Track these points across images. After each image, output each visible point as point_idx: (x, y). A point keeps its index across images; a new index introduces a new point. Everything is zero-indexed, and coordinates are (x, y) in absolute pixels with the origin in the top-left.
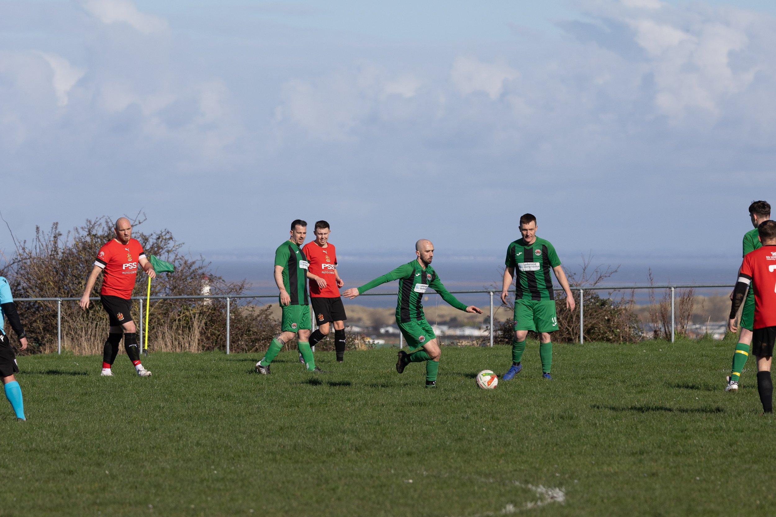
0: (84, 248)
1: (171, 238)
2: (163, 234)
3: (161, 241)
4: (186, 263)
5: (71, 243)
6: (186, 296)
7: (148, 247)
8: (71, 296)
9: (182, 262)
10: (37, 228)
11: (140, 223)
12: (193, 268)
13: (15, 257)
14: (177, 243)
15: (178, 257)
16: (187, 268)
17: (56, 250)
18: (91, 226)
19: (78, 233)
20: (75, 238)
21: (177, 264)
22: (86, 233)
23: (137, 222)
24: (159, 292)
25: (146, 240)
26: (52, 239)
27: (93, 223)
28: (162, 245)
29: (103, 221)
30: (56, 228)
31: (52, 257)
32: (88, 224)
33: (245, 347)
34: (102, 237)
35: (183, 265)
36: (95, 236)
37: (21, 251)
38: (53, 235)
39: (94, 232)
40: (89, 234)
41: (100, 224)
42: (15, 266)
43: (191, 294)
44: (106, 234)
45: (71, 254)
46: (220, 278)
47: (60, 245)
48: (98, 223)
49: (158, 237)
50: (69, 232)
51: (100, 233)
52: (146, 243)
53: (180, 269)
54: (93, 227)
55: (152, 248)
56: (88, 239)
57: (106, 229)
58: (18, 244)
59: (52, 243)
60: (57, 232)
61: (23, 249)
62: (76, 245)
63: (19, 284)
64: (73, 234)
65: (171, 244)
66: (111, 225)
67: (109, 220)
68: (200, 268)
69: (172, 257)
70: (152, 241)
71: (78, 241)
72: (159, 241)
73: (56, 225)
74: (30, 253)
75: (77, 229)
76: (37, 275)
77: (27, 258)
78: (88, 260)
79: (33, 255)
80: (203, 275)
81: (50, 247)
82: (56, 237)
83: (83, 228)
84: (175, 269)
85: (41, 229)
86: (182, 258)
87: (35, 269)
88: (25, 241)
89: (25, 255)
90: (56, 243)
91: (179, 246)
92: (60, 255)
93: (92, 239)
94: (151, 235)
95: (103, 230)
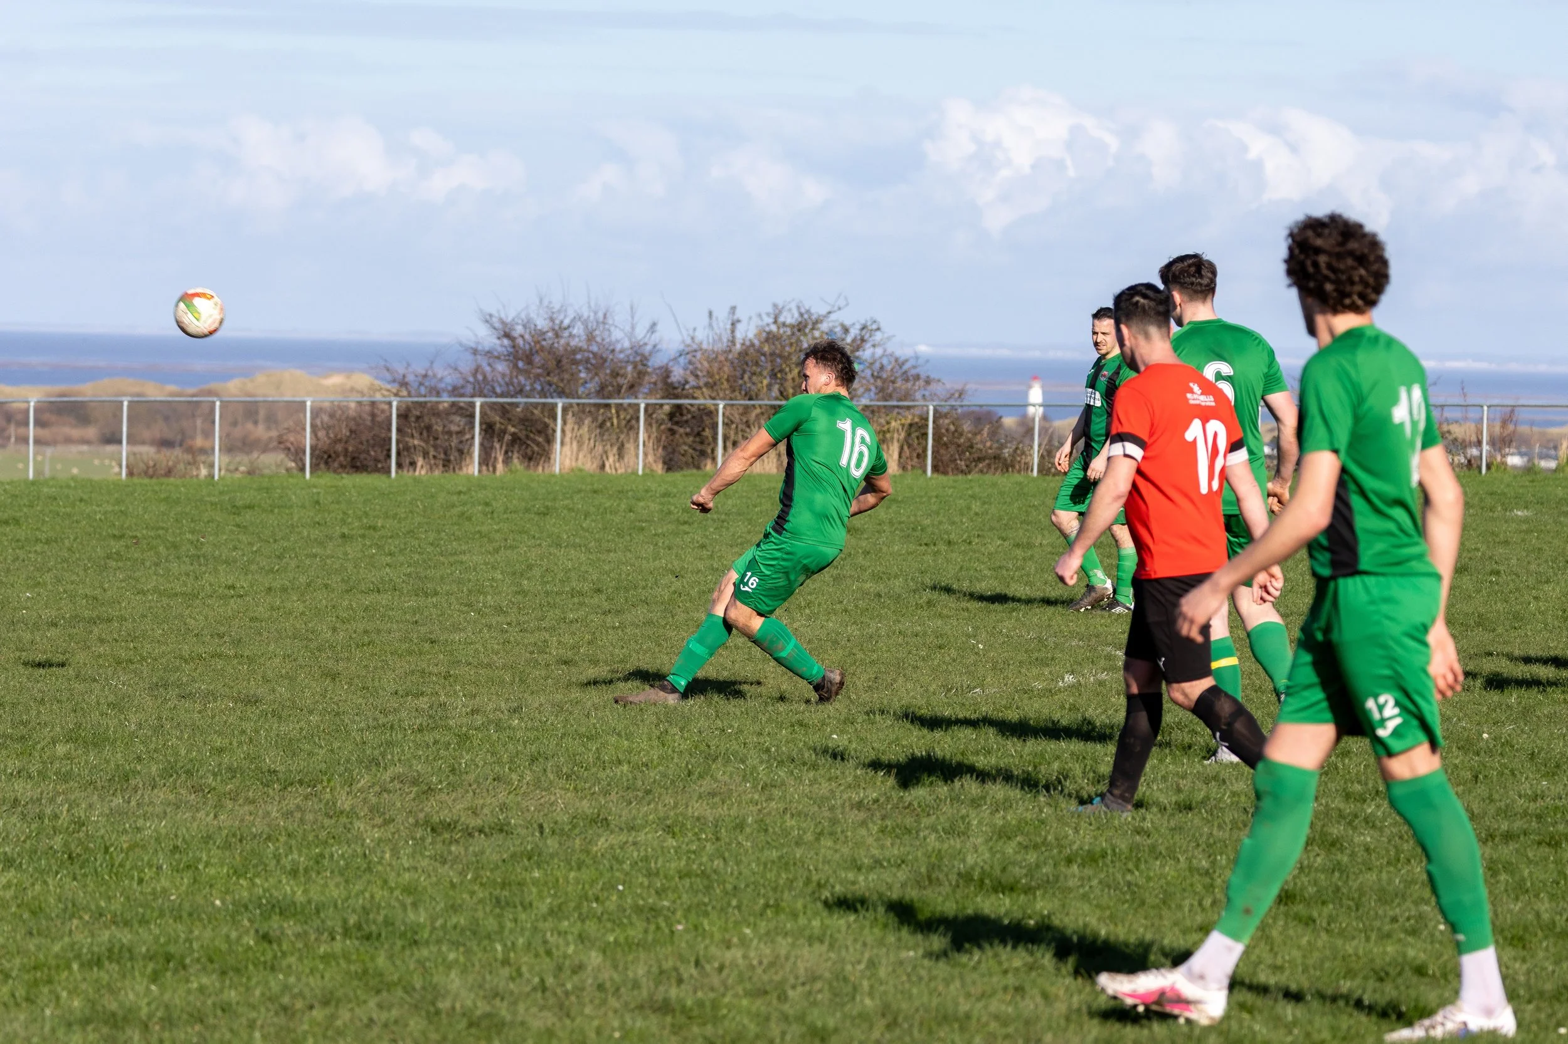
0: (767, 340)
2: (870, 322)
4: (897, 360)
5: (751, 335)
6: (895, 403)
8: (751, 399)
9: (893, 360)
10: (710, 314)
11: (839, 309)
12: (905, 367)
13: (682, 347)
14: (886, 335)
16: (898, 367)
17: (733, 342)
18: (777, 311)
19: (762, 319)
20: (757, 327)
21: (885, 361)
22: (771, 320)
23: (836, 308)
24: (862, 396)
25: (846, 330)
26: (729, 326)
27: (780, 307)
28: (866, 337)
29: (793, 306)
30: (734, 313)
31: (728, 350)
32: (775, 308)
33: (964, 467)
34: (792, 326)
35: (893, 363)
36: (784, 324)
37: (689, 341)
38: (730, 322)
39: (781, 319)
40: (775, 322)
41: (790, 310)
42: (682, 360)
43: (900, 400)
44: (797, 322)
45: (752, 345)
46: (939, 381)
47: (739, 335)
48: (787, 308)
49: (863, 325)
50: (750, 318)
51: (789, 321)
53: (889, 368)
54: (780, 312)
55: (854, 340)
56: (774, 328)
57: (796, 315)
58: (685, 333)
59: (729, 332)
60: (735, 317)
61: (693, 338)
62: (758, 335)
63: (687, 382)
64: (756, 321)
65: (878, 336)
66: (803, 310)
67: (800, 305)
68: (914, 367)
69: (879, 351)
70: (854, 332)
71: (761, 330)
72: (864, 332)
73: (733, 309)
74: (701, 343)
75: (760, 316)
76: (708, 372)
77: (696, 351)
78: (772, 354)
79: (705, 346)
80: (917, 377)
81: (726, 337)
82: (733, 324)
83: (768, 314)
84: (882, 368)
85: (715, 314)
86: (891, 355)
87: (706, 364)
88: (695, 329)
89: (695, 347)
90: (733, 331)
91: (889, 339)
92: (738, 346)
93: (778, 328)
94: (853, 325)
95: (793, 317)
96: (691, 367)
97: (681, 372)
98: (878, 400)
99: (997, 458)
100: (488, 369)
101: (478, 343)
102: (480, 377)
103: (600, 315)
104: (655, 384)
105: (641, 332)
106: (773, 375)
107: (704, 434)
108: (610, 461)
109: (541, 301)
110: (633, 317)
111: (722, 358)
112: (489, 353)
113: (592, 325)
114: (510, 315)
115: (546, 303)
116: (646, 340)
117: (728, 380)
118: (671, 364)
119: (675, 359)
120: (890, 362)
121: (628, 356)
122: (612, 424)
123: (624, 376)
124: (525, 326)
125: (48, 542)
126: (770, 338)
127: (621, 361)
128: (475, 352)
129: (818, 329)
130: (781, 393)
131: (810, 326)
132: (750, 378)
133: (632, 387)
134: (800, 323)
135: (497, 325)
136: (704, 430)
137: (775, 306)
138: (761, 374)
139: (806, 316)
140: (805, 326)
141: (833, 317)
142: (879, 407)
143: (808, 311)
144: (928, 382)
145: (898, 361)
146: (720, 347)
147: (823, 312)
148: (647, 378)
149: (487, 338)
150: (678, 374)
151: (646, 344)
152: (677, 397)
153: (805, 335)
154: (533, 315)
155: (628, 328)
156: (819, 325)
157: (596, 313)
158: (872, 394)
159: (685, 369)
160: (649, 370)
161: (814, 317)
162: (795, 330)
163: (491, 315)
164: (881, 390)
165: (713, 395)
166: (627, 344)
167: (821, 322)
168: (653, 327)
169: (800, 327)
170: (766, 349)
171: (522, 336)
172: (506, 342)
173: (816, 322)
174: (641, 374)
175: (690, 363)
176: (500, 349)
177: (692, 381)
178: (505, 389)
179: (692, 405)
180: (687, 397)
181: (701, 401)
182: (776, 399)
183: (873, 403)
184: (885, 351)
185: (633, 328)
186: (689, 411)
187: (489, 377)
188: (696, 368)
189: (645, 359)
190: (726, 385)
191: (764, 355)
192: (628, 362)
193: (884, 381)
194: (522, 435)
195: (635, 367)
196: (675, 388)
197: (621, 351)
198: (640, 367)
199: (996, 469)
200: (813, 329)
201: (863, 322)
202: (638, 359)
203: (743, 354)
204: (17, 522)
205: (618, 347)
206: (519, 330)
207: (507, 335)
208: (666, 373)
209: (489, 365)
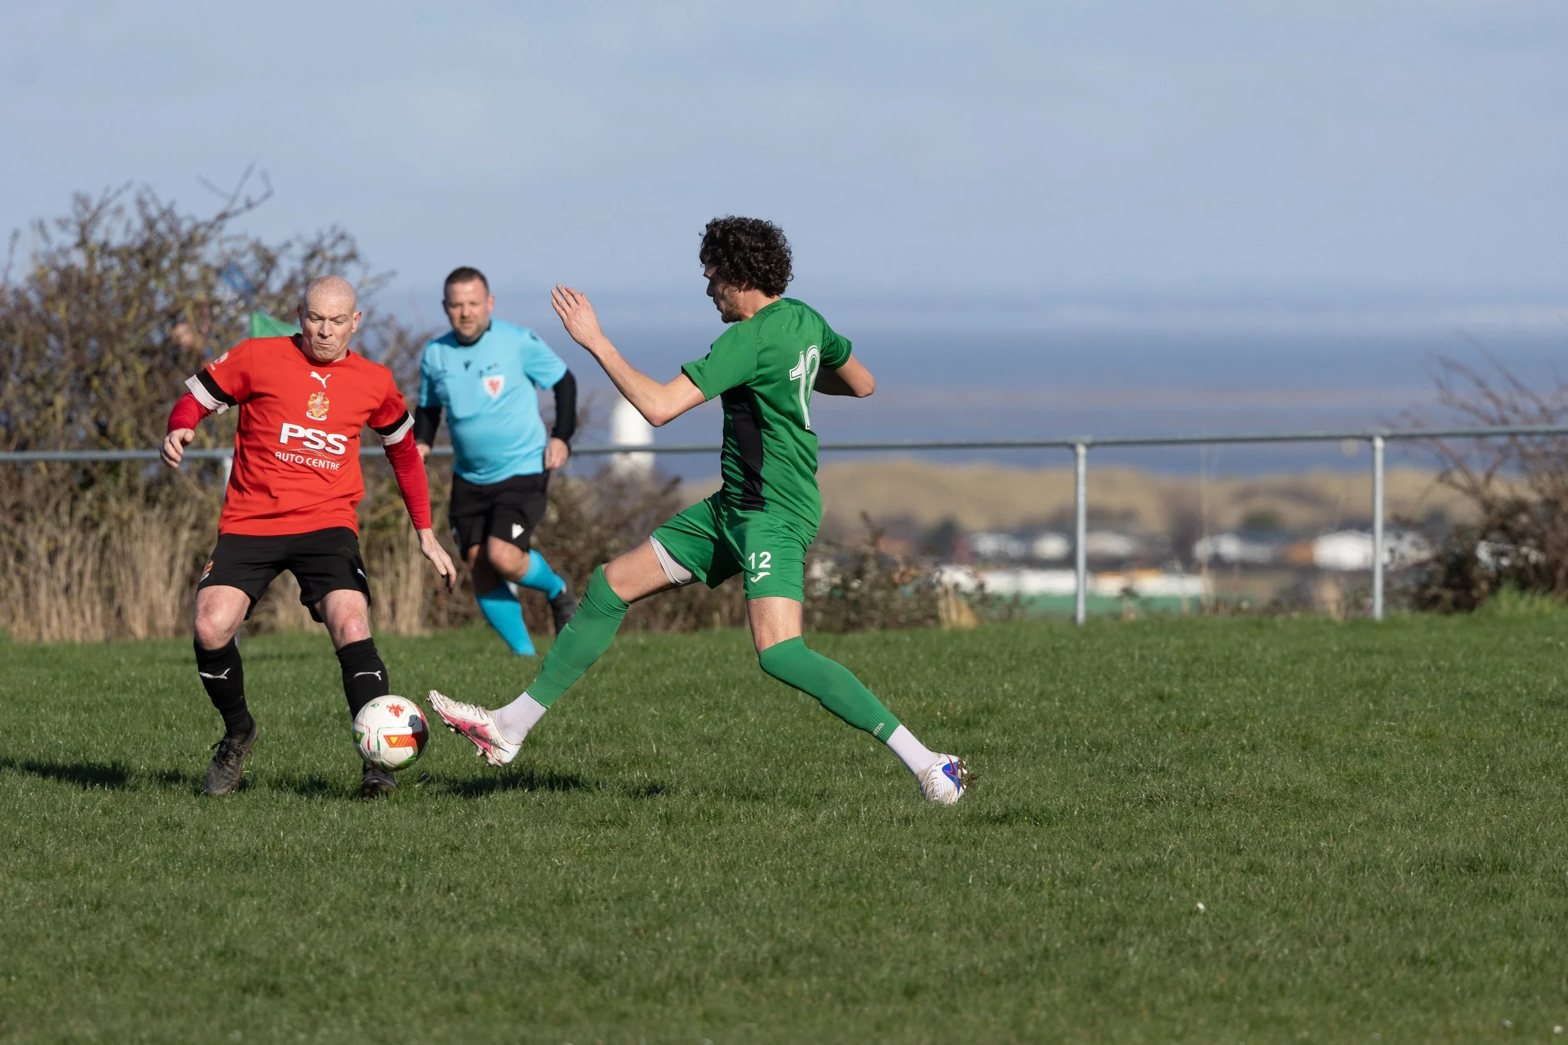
0: (63, 289)
1: (352, 256)
2: (327, 242)
3: (320, 267)
4: (401, 337)
7: (276, 284)
8: (23, 447)
9: (390, 336)
11: (249, 205)
14: (373, 273)
15: (376, 318)
16: (404, 355)
18: (87, 216)
19: (46, 238)
20: (35, 256)
21: (371, 341)
22: (70, 239)
23: (240, 204)
25: (268, 261)
27: (94, 205)
29: (128, 200)
32: (80, 208)
34: (125, 254)
36: (105, 248)
39: (98, 236)
40: (83, 243)
41: (119, 211)
44: (138, 243)
45: (25, 307)
48: (112, 206)
49: (308, 251)
50: (16, 235)
51: (118, 239)
52: (268, 273)
54: (95, 218)
56: (79, 259)
57: (138, 224)
62: (38, 279)
64: (30, 243)
66: (153, 212)
67: (147, 197)
70: (287, 266)
75: (41, 227)
78: (77, 328)
83: (62, 224)
86: (387, 323)
93: (91, 258)
94: (288, 245)
95: (127, 230)
106: (81, 385)
120: (384, 344)
126: (70, 285)
129: (195, 259)
130: (103, 429)
131: (174, 254)
134: (147, 244)
138: (47, 381)
139: (161, 227)
140: (162, 252)
141: (232, 227)
143: (167, 213)
147: (207, 214)
153: (160, 275)
156: (199, 250)
161: (185, 227)
162: (136, 266)
167: (204, 240)
169: (148, 255)
170: (60, 314)
173: (189, 243)
182: (91, 444)
184: (370, 313)
191: (55, 329)
199: (672, 616)
200: (181, 260)
201: (311, 237)
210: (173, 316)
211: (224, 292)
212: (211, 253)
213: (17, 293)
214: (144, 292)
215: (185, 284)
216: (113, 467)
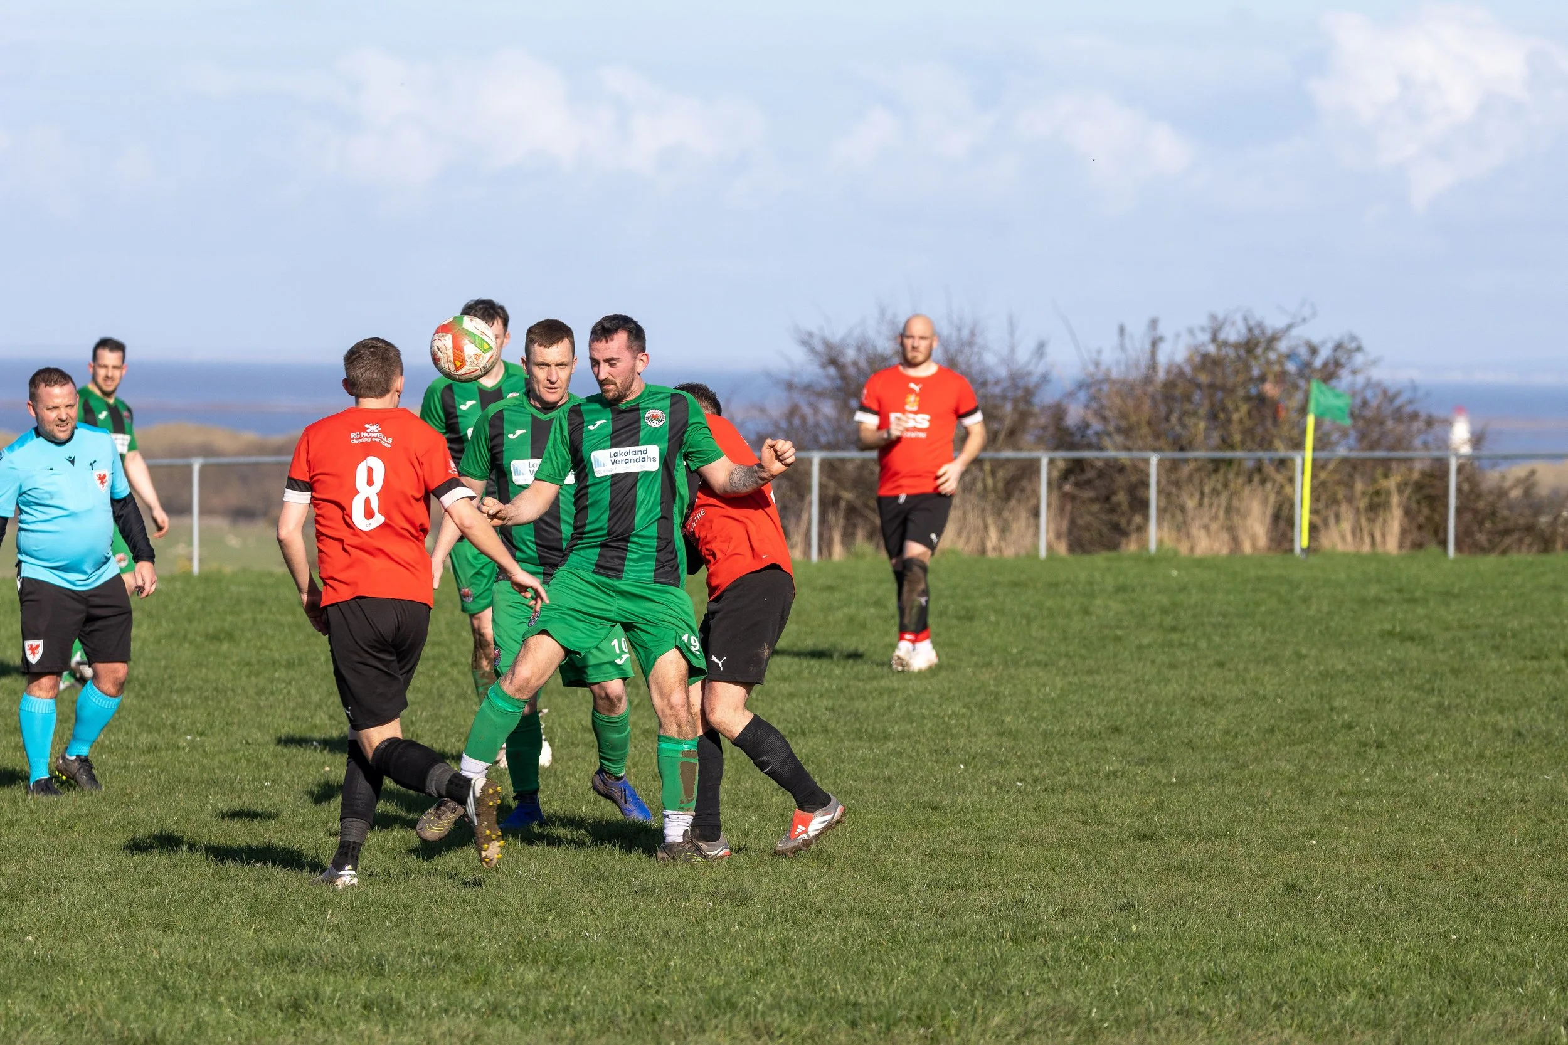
0: (1204, 364)
1: (1359, 349)
2: (1345, 341)
3: (1342, 354)
4: (1385, 392)
5: (1180, 357)
7: (1318, 363)
8: (1182, 449)
9: (1379, 391)
10: (1122, 330)
11: (1304, 320)
12: (1398, 402)
13: (1081, 377)
14: (1370, 358)
15: (1371, 382)
16: (1387, 402)
17: (1153, 366)
18: (1217, 325)
19: (1194, 336)
20: (1188, 347)
21: (1369, 394)
22: (1205, 337)
23: (1299, 320)
24: (1337, 443)
25: (1314, 351)
26: (1148, 346)
27: (1220, 320)
28: (1343, 360)
29: (1238, 318)
30: (1154, 328)
31: (1148, 380)
32: (1212, 321)
33: (1485, 544)
34: (1236, 346)
35: (1380, 397)
36: (1225, 344)
37: (1091, 369)
38: (1149, 341)
39: (1222, 336)
40: (1214, 339)
41: (1233, 323)
42: (1082, 396)
43: (1392, 448)
44: (1244, 340)
45: (1181, 374)
47: (1162, 358)
48: (1230, 320)
49: (1336, 346)
50: (1178, 335)
51: (1233, 338)
52: (1314, 357)
53: (1374, 403)
54: (1221, 326)
55: (1325, 365)
56: (1212, 349)
57: (1243, 330)
58: (1087, 356)
59: (1148, 355)
60: (1157, 334)
61: (1097, 364)
62: (1189, 360)
64: (1186, 340)
65: (1359, 359)
66: (1252, 323)
67: (1249, 315)
68: (1411, 402)
69: (1360, 380)
70: (1324, 354)
71: (1196, 350)
72: (1339, 354)
73: (1154, 323)
74: (1108, 370)
75: (1191, 332)
76: (1120, 412)
77: (1102, 381)
78: (1212, 386)
79: (1115, 374)
80: (1414, 416)
81: (1144, 361)
82: (1155, 344)
83: (1203, 329)
84: (1365, 403)
85: (1129, 329)
86: (1378, 384)
87: (1118, 401)
88: (1099, 352)
89: (1100, 376)
90: (1153, 354)
91: (1374, 363)
92: (1161, 375)
93: (1219, 347)
94: (1323, 343)
95: (1239, 332)
96: (1094, 405)
97: (1081, 412)
98: (1363, 449)
99: (1530, 529)
100: (807, 411)
101: (793, 374)
102: (797, 422)
103: (965, 333)
104: (1044, 428)
105: (1023, 356)
106: (1213, 416)
107: (1114, 499)
108: (993, 537)
109: (883, 313)
110: (1012, 333)
111: (1138, 392)
112: (808, 388)
113: (953, 347)
114: (837, 333)
115: (889, 316)
116: (1031, 368)
117: (1149, 423)
118: (1065, 402)
119: (1071, 395)
121: (1004, 390)
122: (985, 486)
123: (1001, 420)
124: (859, 349)
125: (290, 665)
126: (1207, 363)
127: (994, 396)
128: (790, 386)
129: (1273, 349)
130: (1224, 440)
131: (1263, 346)
132: (1180, 419)
133: (1012, 433)
134: (1249, 341)
135: (820, 347)
136: (1114, 493)
137: (1213, 317)
138: (1195, 414)
139: (1257, 332)
140: (1257, 344)
141: (1295, 332)
142: (1364, 461)
143: (1260, 325)
144: (1430, 423)
145: (1389, 396)
146: (1135, 375)
148: (1032, 421)
149: (808, 368)
150: (1075, 414)
151: (1029, 374)
152: (1072, 447)
153: (1256, 358)
154: (871, 334)
155: (1005, 351)
156: (1277, 344)
157: (959, 329)
158: (1352, 441)
159: (1087, 407)
160: (1036, 409)
161: (1269, 332)
162: (1242, 352)
163: (811, 335)
164: (1362, 436)
165: (1129, 443)
166: (1003, 372)
167: (1279, 339)
168: (1041, 348)
169: (1249, 346)
170: (1203, 378)
171: (855, 364)
172: (832, 371)
173: (1272, 340)
174: (1023, 416)
175: (1093, 398)
176: (826, 383)
177: (1096, 425)
178: (831, 438)
179: (1098, 459)
180: (1090, 446)
181: (1111, 453)
182: (1219, 448)
183: (1354, 454)
184: (1369, 379)
185: (1012, 350)
186: (1092, 466)
187: (811, 420)
188: (1103, 407)
189: (1028, 394)
190: (1145, 430)
191: (1199, 386)
192: (1004, 398)
193: (1369, 421)
194: (858, 503)
195: (1015, 408)
196: (1072, 435)
197: (997, 383)
198: (1022, 406)
199: (1530, 545)
200: (1267, 349)
201: (1337, 338)
202: (1020, 393)
203: (1169, 385)
204: (230, 636)
205: (990, 378)
206: (850, 354)
207: (833, 362)
208: (1058, 413)
209: (811, 404)
210: (1263, 379)
211: (1291, 367)
212: (1283, 346)
213: (1179, 367)
214: (1247, 368)
215: (1269, 363)
216: (1230, 462)
